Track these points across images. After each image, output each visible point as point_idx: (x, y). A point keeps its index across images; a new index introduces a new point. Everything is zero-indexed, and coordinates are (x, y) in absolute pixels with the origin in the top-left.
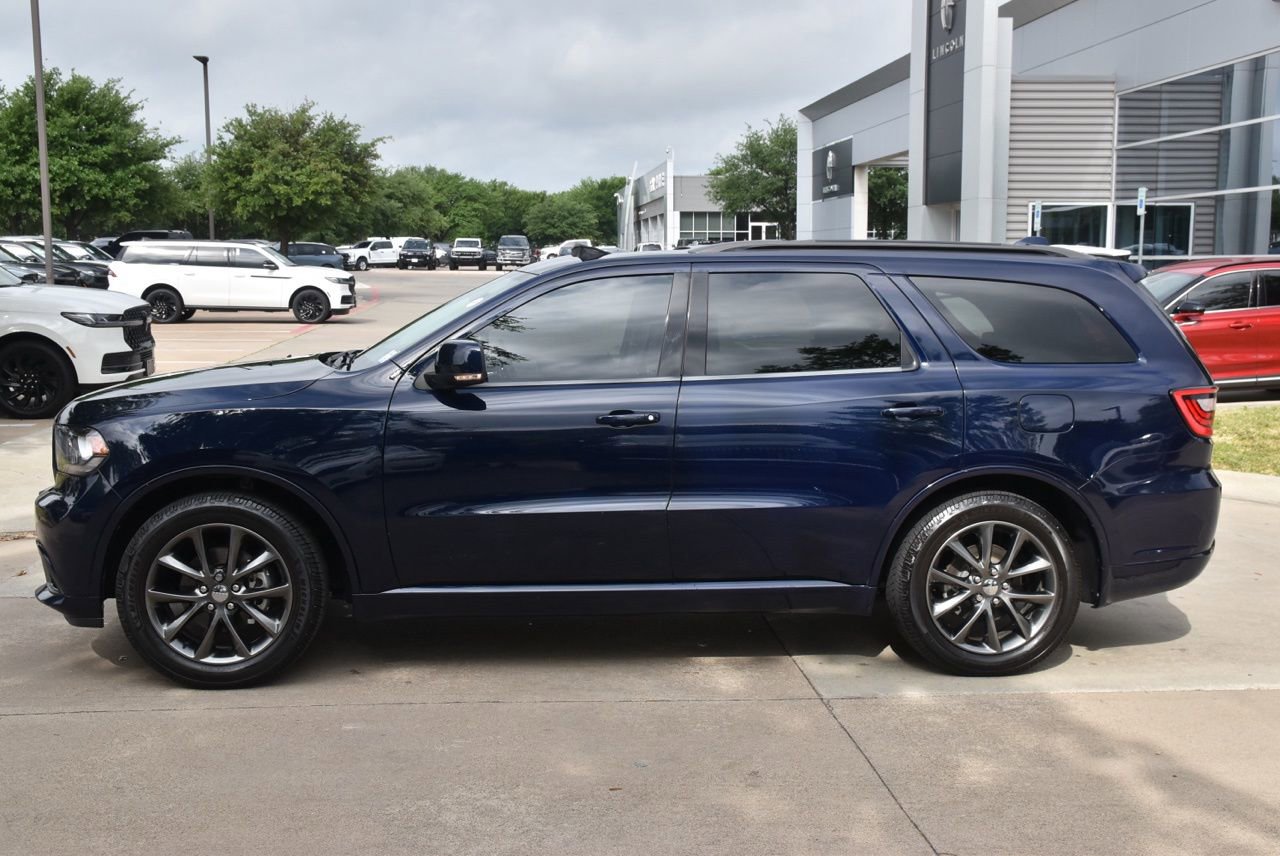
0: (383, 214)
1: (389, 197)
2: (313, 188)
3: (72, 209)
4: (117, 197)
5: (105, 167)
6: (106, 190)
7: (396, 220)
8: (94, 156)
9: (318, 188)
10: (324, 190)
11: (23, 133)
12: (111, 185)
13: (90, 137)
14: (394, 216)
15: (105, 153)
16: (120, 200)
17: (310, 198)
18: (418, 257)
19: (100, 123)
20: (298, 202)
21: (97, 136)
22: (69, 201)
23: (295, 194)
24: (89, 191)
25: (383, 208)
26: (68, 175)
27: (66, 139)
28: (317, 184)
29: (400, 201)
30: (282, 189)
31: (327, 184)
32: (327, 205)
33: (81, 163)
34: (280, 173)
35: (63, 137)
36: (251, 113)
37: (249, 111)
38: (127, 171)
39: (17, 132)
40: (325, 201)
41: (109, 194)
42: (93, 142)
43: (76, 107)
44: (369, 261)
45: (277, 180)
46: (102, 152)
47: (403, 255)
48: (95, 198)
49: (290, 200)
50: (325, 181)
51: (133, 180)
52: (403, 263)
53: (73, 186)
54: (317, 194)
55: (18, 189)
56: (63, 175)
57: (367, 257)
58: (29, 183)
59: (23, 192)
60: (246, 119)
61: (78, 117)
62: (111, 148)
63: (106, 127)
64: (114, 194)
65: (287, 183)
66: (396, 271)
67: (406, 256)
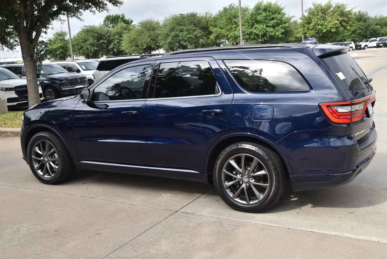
0: (374, 30)
1: (377, 24)
2: (329, 26)
3: (265, 39)
4: (276, 35)
5: (274, 27)
6: (273, 34)
7: (379, 31)
8: (270, 24)
9: (331, 26)
10: (333, 27)
11: (253, 20)
12: (275, 32)
13: (270, 19)
14: (378, 31)
15: (273, 23)
16: (277, 36)
17: (329, 29)
18: (383, 44)
19: (272, 14)
20: (324, 31)
21: (271, 18)
22: (264, 37)
23: (324, 28)
24: (269, 34)
25: (374, 28)
26: (263, 30)
27: (263, 20)
28: (331, 25)
29: (380, 25)
30: (319, 27)
31: (334, 25)
32: (334, 31)
33: (267, 26)
34: (319, 22)
35: (262, 19)
36: (314, 5)
37: (313, 4)
38: (279, 27)
39: (251, 20)
40: (333, 30)
41: (274, 35)
42: (271, 20)
43: (266, 11)
44: (368, 46)
45: (318, 25)
46: (272, 22)
47: (378, 43)
48: (270, 36)
49: (322, 30)
50: (333, 24)
51: (280, 30)
52: (378, 46)
53: (265, 33)
54: (331, 28)
55: (250, 35)
56: (262, 30)
57: (368, 45)
58: (253, 33)
59: (252, 36)
60: (312, 7)
61: (266, 14)
62: (275, 21)
63: (274, 15)
64: (275, 34)
65: (322, 25)
66: (375, 49)
67: (379, 44)
